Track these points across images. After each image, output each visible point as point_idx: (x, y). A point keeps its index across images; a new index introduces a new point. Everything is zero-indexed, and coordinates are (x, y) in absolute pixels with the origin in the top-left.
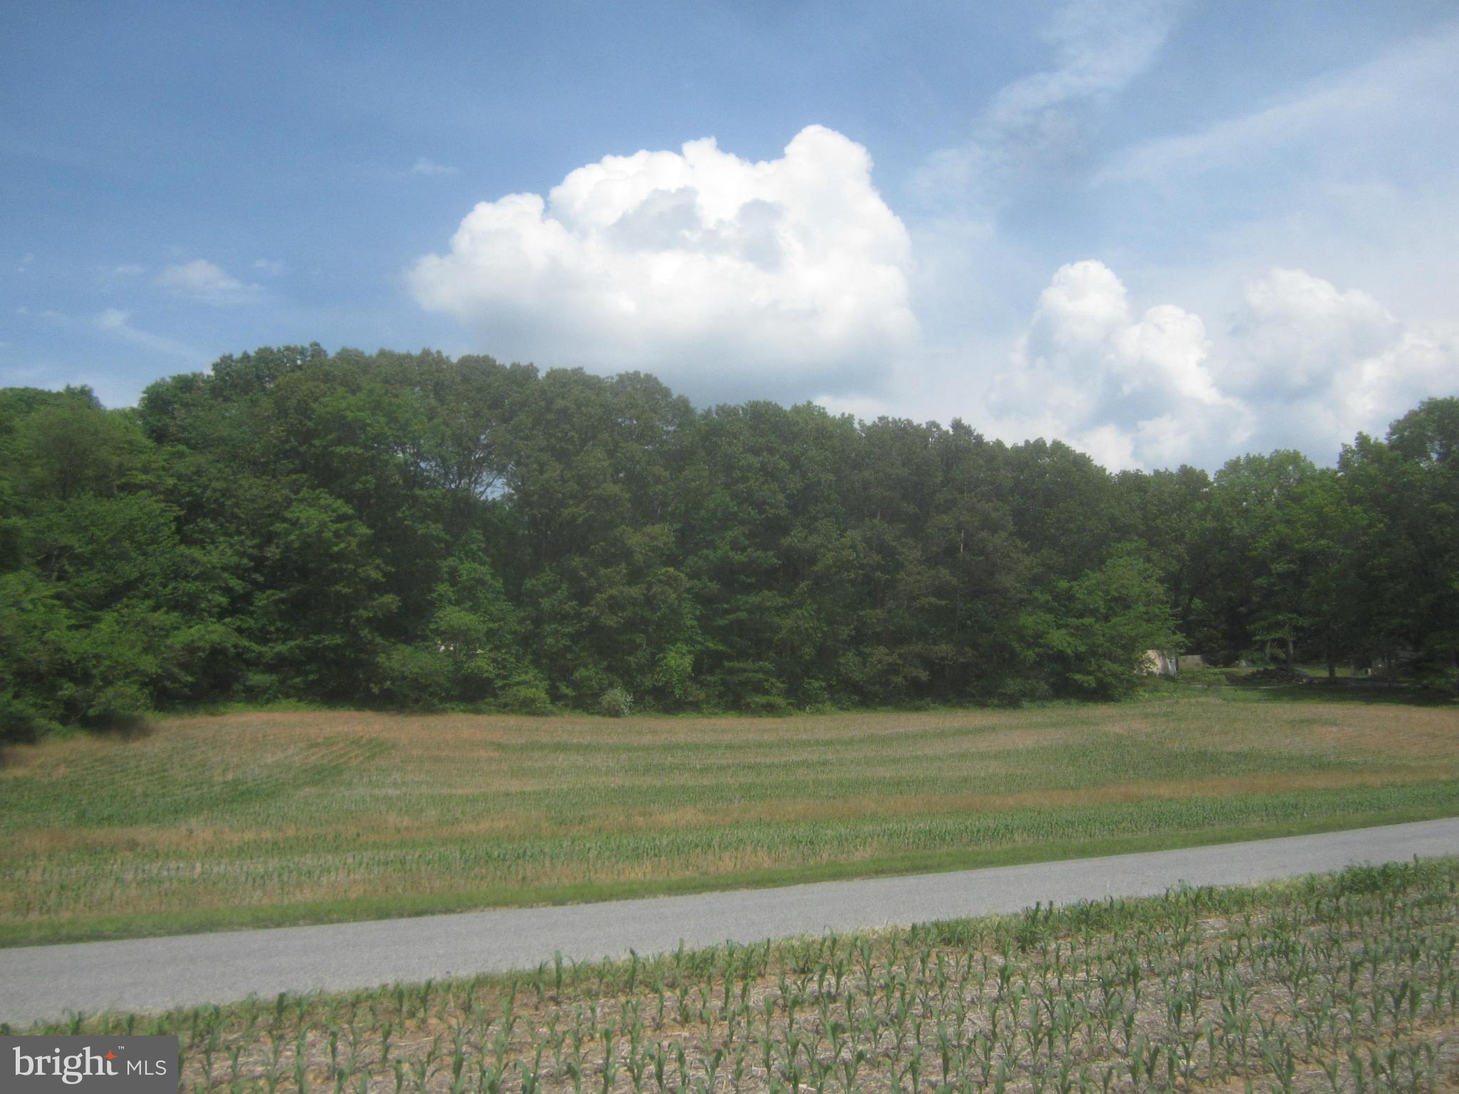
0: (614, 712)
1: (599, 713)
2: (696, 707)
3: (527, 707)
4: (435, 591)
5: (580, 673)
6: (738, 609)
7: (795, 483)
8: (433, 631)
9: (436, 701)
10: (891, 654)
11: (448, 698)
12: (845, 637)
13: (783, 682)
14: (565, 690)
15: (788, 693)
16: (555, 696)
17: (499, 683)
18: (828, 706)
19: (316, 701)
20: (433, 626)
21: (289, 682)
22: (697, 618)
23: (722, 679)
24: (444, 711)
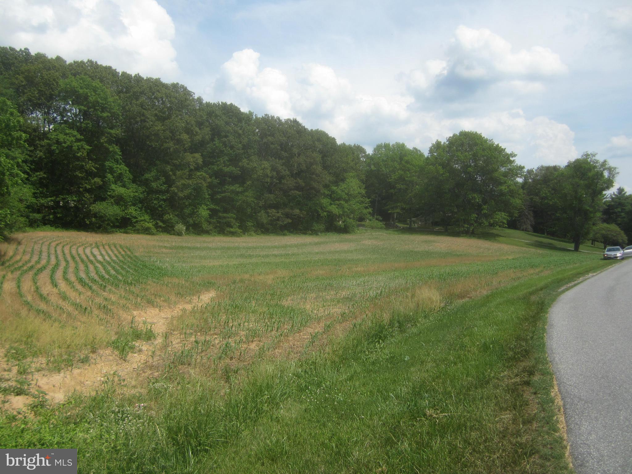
0: (179, 234)
1: (174, 234)
2: (207, 232)
3: (146, 231)
4: (107, 177)
5: (166, 217)
6: (225, 192)
7: (245, 141)
8: (109, 196)
9: (109, 227)
10: (278, 213)
11: (115, 226)
12: (261, 205)
13: (238, 223)
14: (161, 224)
15: (240, 227)
16: (157, 226)
17: (134, 220)
18: (253, 233)
19: (59, 227)
20: (109, 194)
21: (47, 218)
22: (209, 195)
23: (217, 221)
24: (112, 232)
